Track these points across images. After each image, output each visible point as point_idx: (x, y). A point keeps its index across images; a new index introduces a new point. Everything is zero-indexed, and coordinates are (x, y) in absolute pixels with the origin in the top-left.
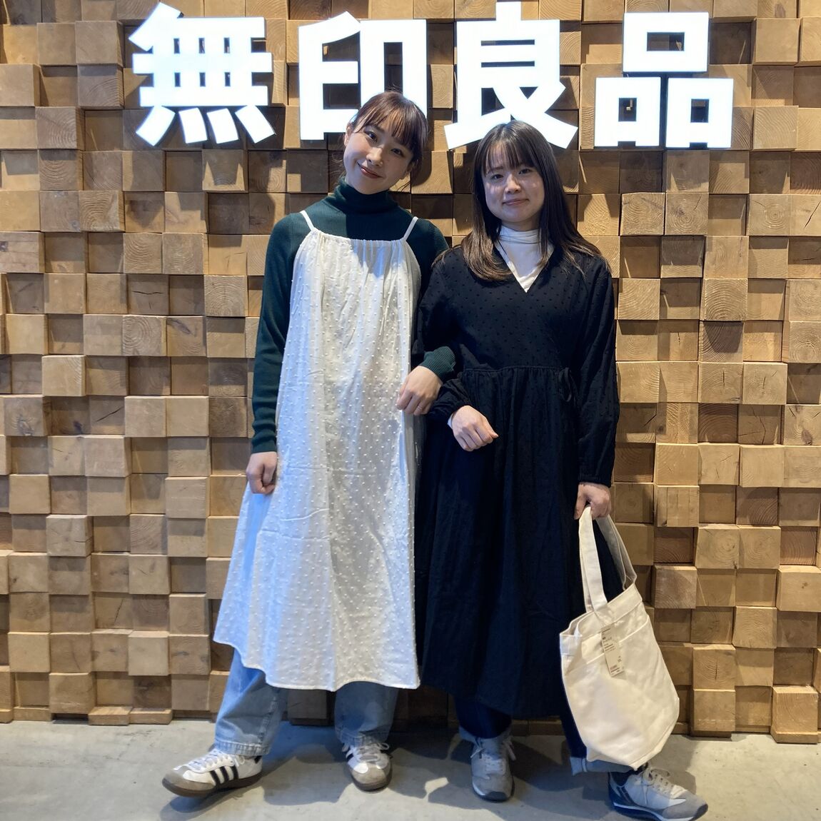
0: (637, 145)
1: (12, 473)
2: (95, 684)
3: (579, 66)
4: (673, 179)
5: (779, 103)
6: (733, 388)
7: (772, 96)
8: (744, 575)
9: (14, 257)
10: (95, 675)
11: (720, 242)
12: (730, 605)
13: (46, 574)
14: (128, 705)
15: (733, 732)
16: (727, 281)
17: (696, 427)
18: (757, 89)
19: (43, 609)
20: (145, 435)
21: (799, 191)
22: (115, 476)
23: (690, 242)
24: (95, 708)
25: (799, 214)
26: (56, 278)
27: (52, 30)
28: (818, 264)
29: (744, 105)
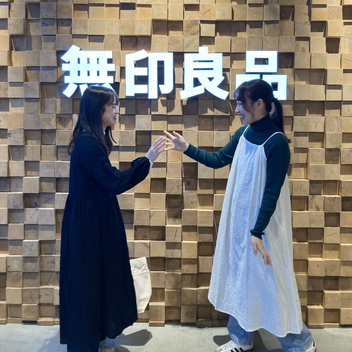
1: (9, 223)
2: (40, 308)
3: (230, 69)
5: (304, 83)
7: (301, 80)
9: (13, 139)
10: (40, 305)
13: (22, 264)
14: (53, 317)
18: (296, 77)
19: (20, 278)
21: (312, 115)
22: (51, 224)
24: (40, 318)
25: (312, 124)
26: (29, 147)
27: (31, 53)
28: (320, 142)
29: (291, 83)
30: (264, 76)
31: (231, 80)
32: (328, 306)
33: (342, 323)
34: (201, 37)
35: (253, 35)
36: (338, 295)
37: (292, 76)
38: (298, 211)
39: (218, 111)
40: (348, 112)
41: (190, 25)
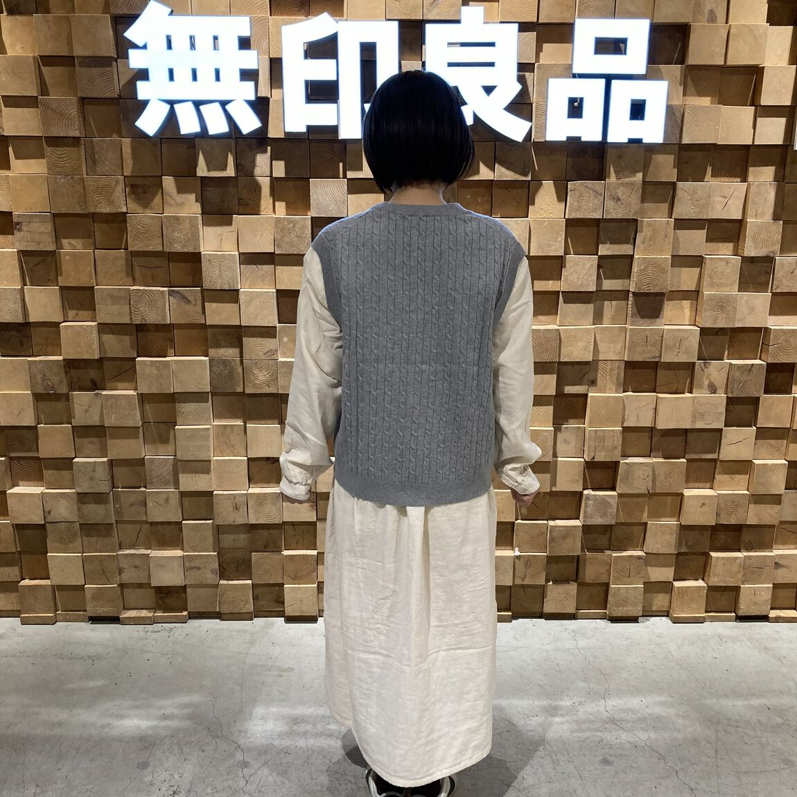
0: (582, 140)
1: (38, 424)
2: (122, 593)
3: (534, 64)
4: (612, 169)
5: (706, 101)
6: (654, 348)
7: (701, 93)
8: (655, 497)
9: (28, 236)
10: (122, 586)
11: (649, 225)
12: (643, 521)
13: (75, 506)
14: (151, 609)
16: (653, 258)
17: (622, 380)
18: (688, 87)
19: (74, 535)
20: (155, 391)
21: (718, 178)
22: (131, 425)
23: (625, 224)
24: (125, 611)
25: (718, 200)
26: (67, 254)
27: (48, 21)
28: (731, 242)
29: (676, 102)
30: (614, 83)
31: (537, 93)
32: (715, 581)
33: (741, 613)
36: (738, 561)
37: (680, 85)
38: (670, 394)
39: (503, 170)
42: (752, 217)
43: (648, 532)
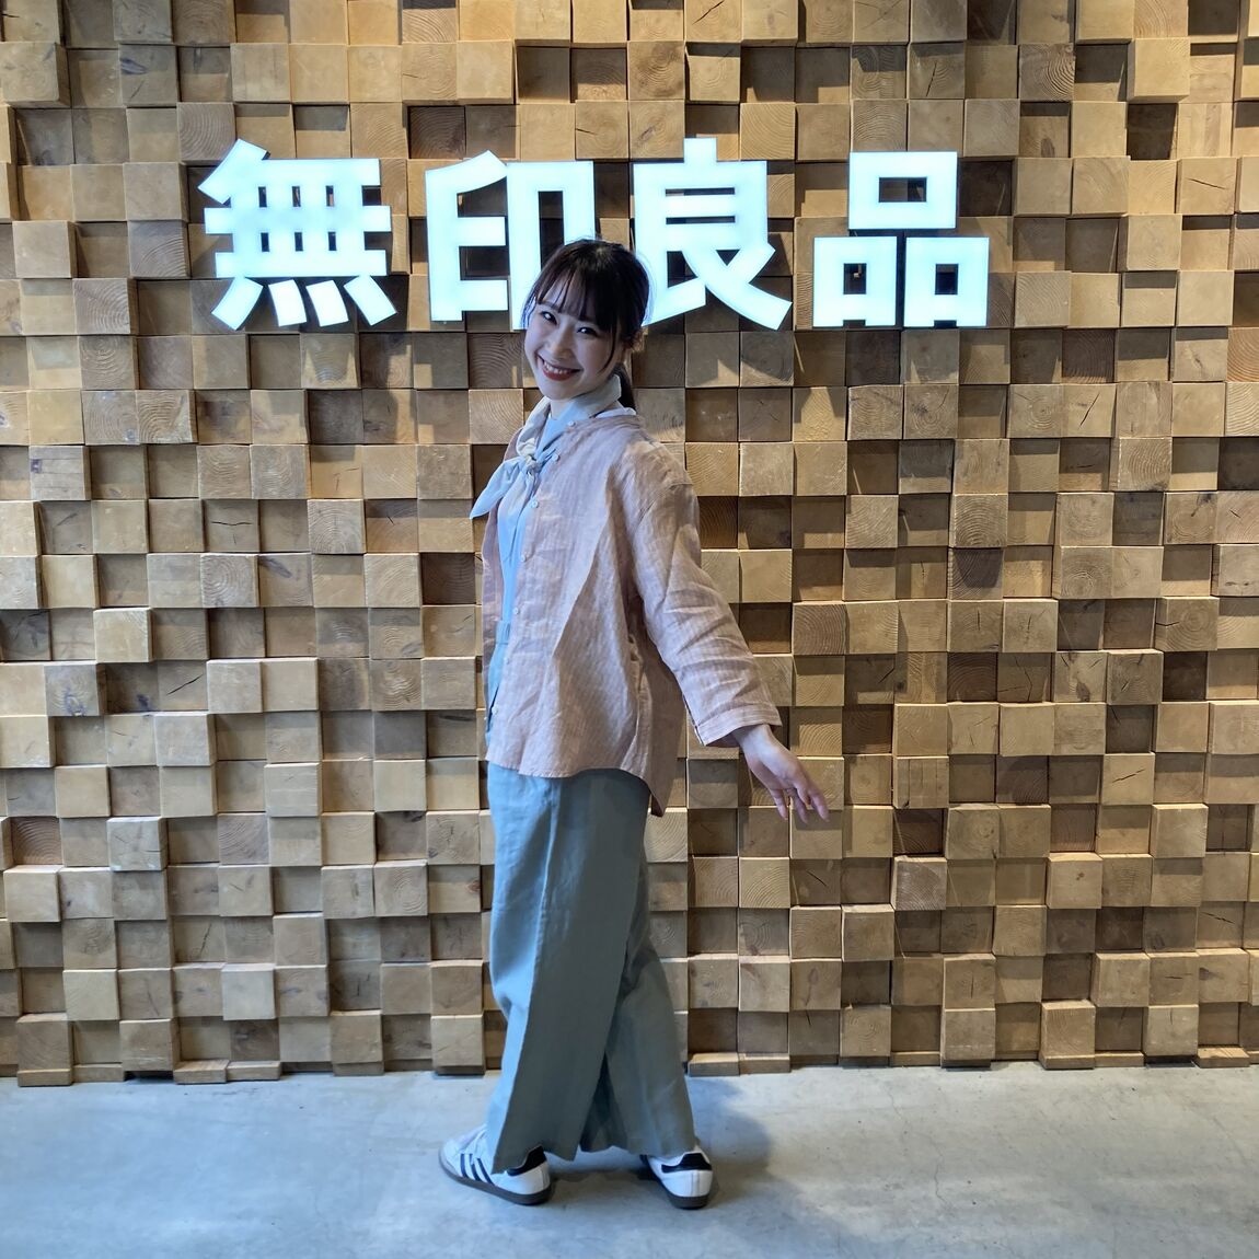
0: (867, 324)
1: (57, 765)
2: (179, 1033)
3: (792, 219)
4: (912, 367)
5: (1047, 267)
6: (990, 633)
7: (1038, 256)
8: (1005, 866)
9: (51, 479)
10: (179, 1021)
11: (973, 448)
12: (989, 905)
13: (109, 894)
14: (224, 1058)
15: (993, 1061)
16: (981, 497)
17: (944, 683)
18: (1020, 248)
19: (107, 940)
20: (236, 711)
21: (1073, 379)
23: (935, 447)
24: (182, 1064)
25: (1073, 410)
26: (109, 507)
27: (92, 174)
28: (1097, 472)
29: (1003, 270)
30: (911, 242)
31: (799, 258)
32: (1108, 999)
33: (1150, 1052)
34: (691, 106)
35: (874, 96)
36: (1141, 966)
37: (1008, 244)
38: (1018, 702)
39: (753, 372)
40: (1196, 367)
41: (653, 60)
42: (1126, 432)
43: (997, 923)
